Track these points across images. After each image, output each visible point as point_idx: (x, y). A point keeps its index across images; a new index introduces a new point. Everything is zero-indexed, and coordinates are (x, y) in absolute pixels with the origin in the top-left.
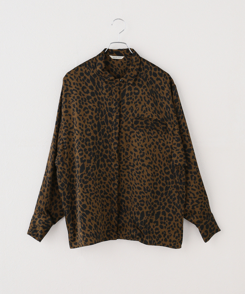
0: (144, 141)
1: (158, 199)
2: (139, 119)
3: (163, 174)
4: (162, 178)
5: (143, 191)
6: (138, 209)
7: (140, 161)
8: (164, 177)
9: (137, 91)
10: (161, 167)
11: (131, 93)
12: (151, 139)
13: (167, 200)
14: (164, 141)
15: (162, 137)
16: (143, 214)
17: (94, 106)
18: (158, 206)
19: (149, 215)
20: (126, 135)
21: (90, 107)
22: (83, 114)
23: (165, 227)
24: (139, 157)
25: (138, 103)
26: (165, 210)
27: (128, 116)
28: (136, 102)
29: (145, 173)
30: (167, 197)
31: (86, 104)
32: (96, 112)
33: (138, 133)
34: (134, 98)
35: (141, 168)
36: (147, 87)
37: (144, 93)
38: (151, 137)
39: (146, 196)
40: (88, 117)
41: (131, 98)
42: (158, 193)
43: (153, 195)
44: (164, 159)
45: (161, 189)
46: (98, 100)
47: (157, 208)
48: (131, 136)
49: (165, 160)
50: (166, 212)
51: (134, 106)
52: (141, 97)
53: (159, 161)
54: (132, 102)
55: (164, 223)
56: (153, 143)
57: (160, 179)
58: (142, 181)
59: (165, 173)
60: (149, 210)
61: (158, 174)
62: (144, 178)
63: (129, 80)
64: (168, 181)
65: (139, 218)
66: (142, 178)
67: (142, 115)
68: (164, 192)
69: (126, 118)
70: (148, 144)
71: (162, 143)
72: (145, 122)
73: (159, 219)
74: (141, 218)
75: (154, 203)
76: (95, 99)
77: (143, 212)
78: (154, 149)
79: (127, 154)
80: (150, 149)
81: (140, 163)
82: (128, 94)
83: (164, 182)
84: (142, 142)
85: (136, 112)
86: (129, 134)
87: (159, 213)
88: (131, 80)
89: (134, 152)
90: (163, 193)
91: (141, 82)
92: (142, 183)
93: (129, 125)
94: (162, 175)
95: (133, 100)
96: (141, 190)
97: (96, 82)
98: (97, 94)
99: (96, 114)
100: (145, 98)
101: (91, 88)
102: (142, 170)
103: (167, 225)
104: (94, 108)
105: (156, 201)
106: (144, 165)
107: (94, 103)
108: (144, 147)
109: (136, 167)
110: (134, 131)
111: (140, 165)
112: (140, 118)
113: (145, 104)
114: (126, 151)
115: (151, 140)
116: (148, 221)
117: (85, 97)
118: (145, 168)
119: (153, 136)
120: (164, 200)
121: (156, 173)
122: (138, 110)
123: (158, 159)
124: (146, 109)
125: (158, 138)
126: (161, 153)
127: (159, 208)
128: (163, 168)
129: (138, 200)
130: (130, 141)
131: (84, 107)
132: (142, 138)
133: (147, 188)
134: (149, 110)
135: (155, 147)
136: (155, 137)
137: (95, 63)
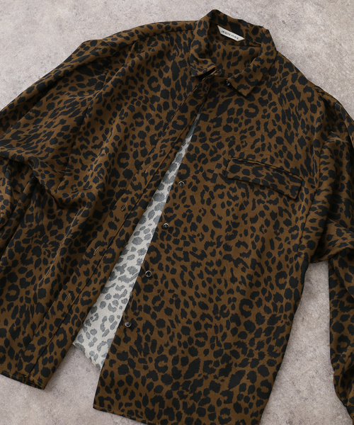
0: (242, 208)
1: (247, 341)
2: (242, 162)
3: (272, 287)
4: (267, 295)
5: (212, 314)
6: (186, 351)
7: (221, 248)
8: (273, 292)
9: (252, 110)
10: (270, 270)
11: (240, 112)
12: (262, 205)
13: (266, 346)
14: (290, 216)
15: (287, 205)
16: (195, 366)
17: (157, 115)
18: (242, 357)
19: (213, 371)
20: (206, 188)
21: (149, 116)
22: (129, 124)
23: (246, 411)
24: (223, 239)
25: (247, 134)
26: (255, 369)
27: (220, 152)
28: (245, 131)
29: (228, 276)
30: (268, 341)
31: (144, 108)
32: (157, 128)
33: (234, 190)
34: (243, 122)
35: (219, 263)
36: (278, 105)
37: (269, 116)
38: (260, 201)
39: (216, 327)
40: (136, 133)
41: (236, 121)
42: (249, 326)
43: (233, 325)
44: (280, 254)
45: (260, 319)
46: (171, 108)
47: (239, 361)
48: (215, 194)
49: (283, 256)
50: (258, 375)
51: (238, 137)
52: (258, 123)
53: (269, 255)
54: (236, 130)
55: (247, 399)
56: (262, 214)
57: (261, 296)
58: (215, 291)
59: (278, 284)
60: (214, 360)
61: (258, 284)
62: (221, 286)
63: (242, 86)
64: (279, 304)
65: (183, 373)
66: (217, 285)
67: (250, 156)
68: (264, 326)
69: (215, 156)
70: (251, 214)
71: (284, 219)
72: (253, 170)
73: (238, 387)
74: (189, 374)
75: (234, 348)
76: (166, 106)
77: (197, 362)
78: (262, 226)
79: (194, 227)
80: (254, 225)
81: (220, 253)
82: (233, 110)
83: (269, 305)
84: (238, 208)
85: (238, 148)
86: (211, 189)
87: (241, 374)
88: (245, 88)
89: (211, 227)
90: (260, 329)
91: (267, 95)
92: (214, 297)
93: (217, 171)
94: (268, 288)
95: (240, 125)
96: (205, 312)
97: (181, 74)
98: (173, 97)
99: (157, 132)
100: (266, 124)
101: (167, 82)
102: (222, 268)
103: (251, 405)
104: (157, 121)
105: (238, 344)
106: (228, 258)
107: (161, 111)
108: (240, 220)
109: (209, 258)
110: (225, 184)
111: (218, 256)
112: (245, 162)
113: (263, 137)
114: (194, 220)
115: (260, 208)
116: (206, 384)
117: (149, 96)
118: (228, 265)
119: (268, 199)
120: (261, 345)
121: (255, 278)
122: (243, 147)
123: (268, 249)
124: (263, 145)
125: (278, 205)
126: (280, 239)
127: (244, 364)
128: (275, 271)
129: (193, 332)
130: (209, 203)
131: (136, 112)
132: (241, 200)
133: (224, 307)
134: (269, 149)
135: (267, 223)
136: (270, 202)
137: (190, 41)
